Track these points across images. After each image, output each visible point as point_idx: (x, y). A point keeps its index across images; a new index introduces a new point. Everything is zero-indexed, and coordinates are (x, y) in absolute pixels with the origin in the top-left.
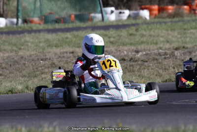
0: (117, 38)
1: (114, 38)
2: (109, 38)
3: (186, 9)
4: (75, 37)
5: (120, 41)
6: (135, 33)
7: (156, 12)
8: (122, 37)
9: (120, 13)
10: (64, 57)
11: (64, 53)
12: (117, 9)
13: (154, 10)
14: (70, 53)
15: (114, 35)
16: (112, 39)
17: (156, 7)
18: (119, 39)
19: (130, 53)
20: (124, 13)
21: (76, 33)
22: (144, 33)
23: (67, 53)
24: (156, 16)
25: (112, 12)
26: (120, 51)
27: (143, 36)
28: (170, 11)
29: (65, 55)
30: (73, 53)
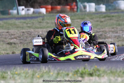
0: (32, 24)
1: (30, 24)
2: (27, 24)
3: (68, 8)
4: (5, 23)
5: (34, 26)
6: (42, 21)
7: (50, 10)
8: (35, 24)
9: (28, 10)
10: (3, 35)
11: (2, 32)
12: (26, 7)
13: (49, 8)
14: (6, 32)
15: (29, 22)
16: (29, 25)
17: (50, 7)
18: (33, 25)
19: (44, 33)
20: (30, 10)
21: (5, 21)
22: (48, 21)
23: (4, 32)
24: (50, 12)
25: (23, 9)
26: (37, 31)
27: (48, 23)
28: (59, 9)
29: (4, 34)
30: (8, 32)
